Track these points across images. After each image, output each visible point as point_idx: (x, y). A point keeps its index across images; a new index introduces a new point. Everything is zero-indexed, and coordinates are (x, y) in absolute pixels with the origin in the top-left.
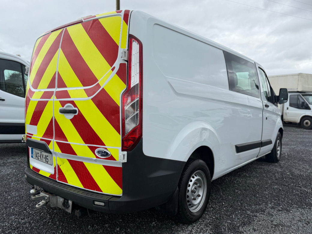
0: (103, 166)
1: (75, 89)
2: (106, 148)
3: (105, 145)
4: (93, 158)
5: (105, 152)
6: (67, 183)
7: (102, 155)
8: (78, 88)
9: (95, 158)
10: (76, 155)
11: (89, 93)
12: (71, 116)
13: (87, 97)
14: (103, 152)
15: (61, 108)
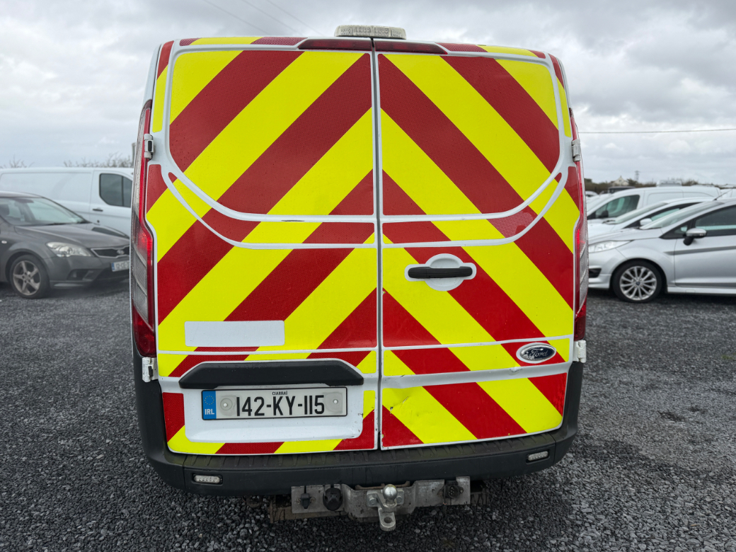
0: (531, 379)
1: (459, 218)
2: (546, 342)
3: (543, 336)
4: (512, 368)
5: (545, 349)
6: (421, 442)
7: (536, 358)
8: (467, 218)
9: (517, 366)
10: (468, 370)
11: (504, 227)
12: (455, 283)
13: (503, 237)
14: (540, 351)
15: (416, 264)
